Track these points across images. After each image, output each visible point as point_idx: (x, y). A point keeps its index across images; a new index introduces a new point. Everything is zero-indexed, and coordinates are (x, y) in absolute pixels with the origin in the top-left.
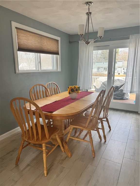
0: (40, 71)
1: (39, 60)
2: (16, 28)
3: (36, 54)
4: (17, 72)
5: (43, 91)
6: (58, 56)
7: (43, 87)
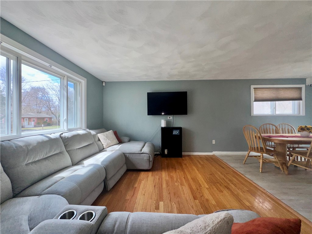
0: (274, 114)
1: (274, 106)
2: (254, 88)
3: (272, 102)
4: (252, 115)
5: (273, 129)
6: (301, 101)
7: (273, 126)
